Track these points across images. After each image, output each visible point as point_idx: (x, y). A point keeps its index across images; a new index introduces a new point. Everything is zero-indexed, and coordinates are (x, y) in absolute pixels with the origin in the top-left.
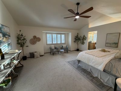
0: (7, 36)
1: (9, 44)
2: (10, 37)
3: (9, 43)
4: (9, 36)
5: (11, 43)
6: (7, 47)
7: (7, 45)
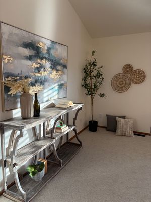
0: (59, 67)
1: (61, 86)
2: (65, 70)
3: (63, 82)
4: (65, 67)
5: (66, 83)
6: (57, 93)
7: (57, 88)
